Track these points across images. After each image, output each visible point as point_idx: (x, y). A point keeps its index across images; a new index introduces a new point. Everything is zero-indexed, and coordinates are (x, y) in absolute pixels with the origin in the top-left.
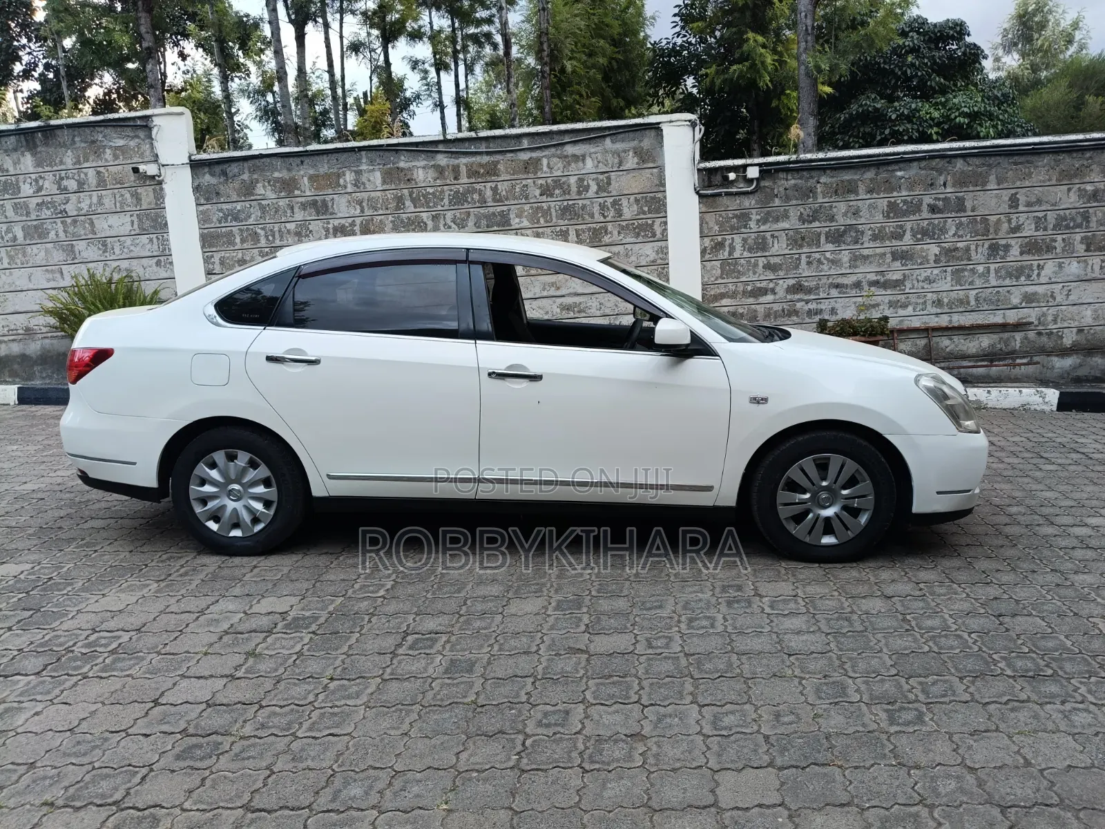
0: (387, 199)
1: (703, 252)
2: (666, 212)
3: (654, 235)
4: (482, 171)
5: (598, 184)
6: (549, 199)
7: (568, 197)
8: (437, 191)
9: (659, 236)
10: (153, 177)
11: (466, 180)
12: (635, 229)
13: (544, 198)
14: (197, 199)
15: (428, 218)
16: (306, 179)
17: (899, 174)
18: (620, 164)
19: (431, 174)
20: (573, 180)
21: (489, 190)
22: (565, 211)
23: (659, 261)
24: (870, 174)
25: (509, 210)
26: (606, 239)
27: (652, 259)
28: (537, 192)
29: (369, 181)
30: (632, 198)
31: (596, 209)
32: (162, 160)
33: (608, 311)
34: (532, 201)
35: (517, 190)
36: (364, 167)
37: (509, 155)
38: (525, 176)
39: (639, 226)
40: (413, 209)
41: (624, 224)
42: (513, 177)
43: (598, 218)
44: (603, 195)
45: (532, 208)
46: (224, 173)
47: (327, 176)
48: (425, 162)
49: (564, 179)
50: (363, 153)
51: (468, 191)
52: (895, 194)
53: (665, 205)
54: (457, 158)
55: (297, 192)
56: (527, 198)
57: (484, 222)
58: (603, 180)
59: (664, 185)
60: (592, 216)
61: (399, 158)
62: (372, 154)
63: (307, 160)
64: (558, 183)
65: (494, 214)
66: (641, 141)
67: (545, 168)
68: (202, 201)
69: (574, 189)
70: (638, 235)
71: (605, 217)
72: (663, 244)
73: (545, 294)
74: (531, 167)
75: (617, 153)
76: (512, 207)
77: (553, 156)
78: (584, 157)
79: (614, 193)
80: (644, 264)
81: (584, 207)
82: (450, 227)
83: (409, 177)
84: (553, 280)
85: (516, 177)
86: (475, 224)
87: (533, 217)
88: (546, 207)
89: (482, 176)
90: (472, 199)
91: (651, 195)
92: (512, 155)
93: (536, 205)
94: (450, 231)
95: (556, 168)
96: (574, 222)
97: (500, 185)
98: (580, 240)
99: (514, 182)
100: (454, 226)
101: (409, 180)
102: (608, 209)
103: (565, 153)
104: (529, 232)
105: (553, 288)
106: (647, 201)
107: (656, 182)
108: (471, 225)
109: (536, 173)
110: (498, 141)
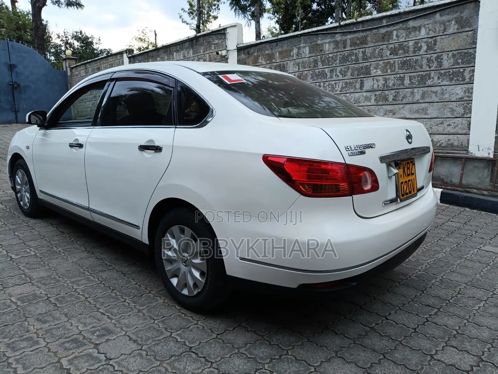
0: (311, 62)
2: (475, 63)
3: (464, 79)
4: (358, 42)
5: (427, 46)
6: (395, 57)
7: (407, 55)
8: (334, 55)
9: (467, 80)
10: (225, 56)
11: (349, 48)
12: (450, 75)
13: (392, 56)
15: (328, 71)
16: (277, 53)
18: (445, 30)
19: (332, 46)
20: (411, 43)
21: (361, 53)
22: (405, 64)
23: (466, 98)
25: (371, 65)
26: (429, 82)
27: (460, 97)
28: (389, 52)
29: (303, 52)
30: (451, 54)
31: (425, 62)
32: (228, 49)
34: (385, 58)
35: (377, 52)
36: (302, 45)
37: (374, 31)
38: (382, 43)
39: (454, 74)
40: (321, 67)
41: (443, 72)
42: (375, 44)
43: (425, 68)
44: (430, 52)
46: (248, 53)
47: (286, 51)
48: (330, 40)
50: (302, 37)
51: (350, 55)
53: (474, 58)
54: (346, 36)
55: (273, 60)
56: (382, 57)
57: (356, 73)
58: (431, 42)
59: (475, 43)
60: (421, 67)
61: (318, 39)
62: (306, 38)
63: (279, 44)
64: (401, 46)
65: (362, 67)
66: (461, 13)
67: (395, 37)
69: (411, 49)
70: (451, 80)
71: (430, 67)
72: (470, 86)
74: (386, 37)
75: (443, 23)
76: (373, 63)
77: (400, 29)
78: (420, 28)
79: (438, 51)
80: (454, 99)
81: (417, 60)
82: (338, 76)
83: (321, 49)
84: (392, 109)
85: (377, 44)
86: (351, 74)
87: (384, 70)
88: (392, 62)
89: (358, 45)
90: (351, 59)
91: (465, 51)
92: (376, 30)
93: (386, 61)
94: (338, 78)
95: (401, 36)
96: (410, 71)
97: (367, 50)
98: (412, 83)
99: (375, 47)
100: (340, 76)
101: (321, 50)
102: (433, 62)
103: (408, 26)
104: (381, 78)
105: (391, 114)
106: (461, 55)
107: (470, 41)
108: (349, 75)
109: (389, 41)
110: (369, 23)
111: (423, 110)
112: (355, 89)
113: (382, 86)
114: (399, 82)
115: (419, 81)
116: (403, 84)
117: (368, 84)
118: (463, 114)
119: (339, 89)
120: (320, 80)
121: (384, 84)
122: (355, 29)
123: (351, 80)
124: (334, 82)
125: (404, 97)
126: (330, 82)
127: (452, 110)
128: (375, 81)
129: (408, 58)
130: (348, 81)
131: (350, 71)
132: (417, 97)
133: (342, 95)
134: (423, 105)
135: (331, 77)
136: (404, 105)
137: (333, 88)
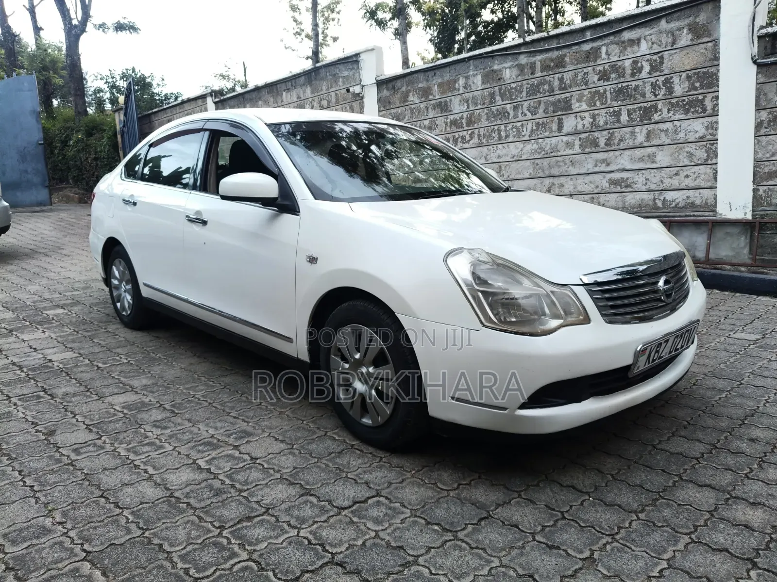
0: (484, 96)
1: (759, 126)
2: (718, 86)
3: (704, 110)
4: (552, 64)
5: (651, 65)
6: (606, 83)
7: (622, 80)
9: (709, 111)
10: (358, 94)
11: (539, 74)
12: (685, 105)
13: (601, 83)
14: (379, 107)
15: (511, 108)
16: (436, 86)
18: (674, 43)
19: (515, 71)
20: (628, 63)
21: (556, 80)
22: (621, 93)
23: (709, 137)
25: (571, 96)
26: (656, 117)
27: (701, 135)
28: (596, 78)
29: (474, 83)
30: (684, 75)
31: (648, 88)
32: (363, 83)
33: (653, 187)
34: (591, 86)
35: (579, 78)
36: (471, 73)
37: (574, 48)
38: (587, 65)
39: (690, 103)
40: (500, 102)
41: (674, 101)
42: (576, 67)
43: (649, 96)
44: (655, 74)
46: (393, 88)
47: (449, 82)
48: (511, 63)
49: (620, 63)
50: (471, 62)
51: (541, 84)
53: (718, 80)
54: (534, 56)
55: (431, 97)
56: (586, 85)
57: (551, 109)
58: (656, 60)
59: (717, 58)
60: (643, 95)
61: (494, 63)
62: (477, 62)
63: (438, 72)
64: (614, 68)
65: (559, 101)
66: (696, 17)
67: (604, 56)
68: (382, 109)
69: (628, 72)
70: (687, 112)
71: (656, 96)
72: (713, 119)
73: (597, 169)
74: (594, 54)
75: (671, 33)
76: (574, 93)
77: (612, 43)
78: (639, 40)
79: (666, 72)
80: (692, 139)
81: (637, 87)
82: (525, 115)
83: (499, 76)
84: (604, 157)
86: (544, 111)
87: (591, 102)
88: (602, 91)
89: (553, 68)
90: (544, 89)
91: (704, 70)
92: (576, 47)
93: (594, 90)
94: (525, 118)
95: (613, 54)
96: (628, 102)
97: (566, 76)
98: (631, 119)
99: (576, 71)
100: (529, 114)
101: (499, 79)
102: (660, 88)
103: (622, 39)
104: (586, 114)
105: (604, 165)
106: (698, 77)
107: (710, 56)
108: (541, 112)
109: (595, 61)
110: (567, 37)
111: (649, 156)
112: (551, 131)
113: (589, 125)
114: (613, 119)
115: (641, 116)
116: (619, 121)
117: (569, 123)
118: (707, 160)
119: (528, 133)
120: (499, 122)
121: (592, 123)
122: (547, 47)
123: (545, 120)
124: (520, 123)
125: (621, 140)
126: (515, 124)
127: (691, 155)
128: (579, 120)
129: (624, 85)
130: (540, 121)
131: (542, 106)
132: (641, 138)
133: (533, 141)
134: (649, 150)
135: (515, 116)
136: (622, 151)
137: (519, 132)
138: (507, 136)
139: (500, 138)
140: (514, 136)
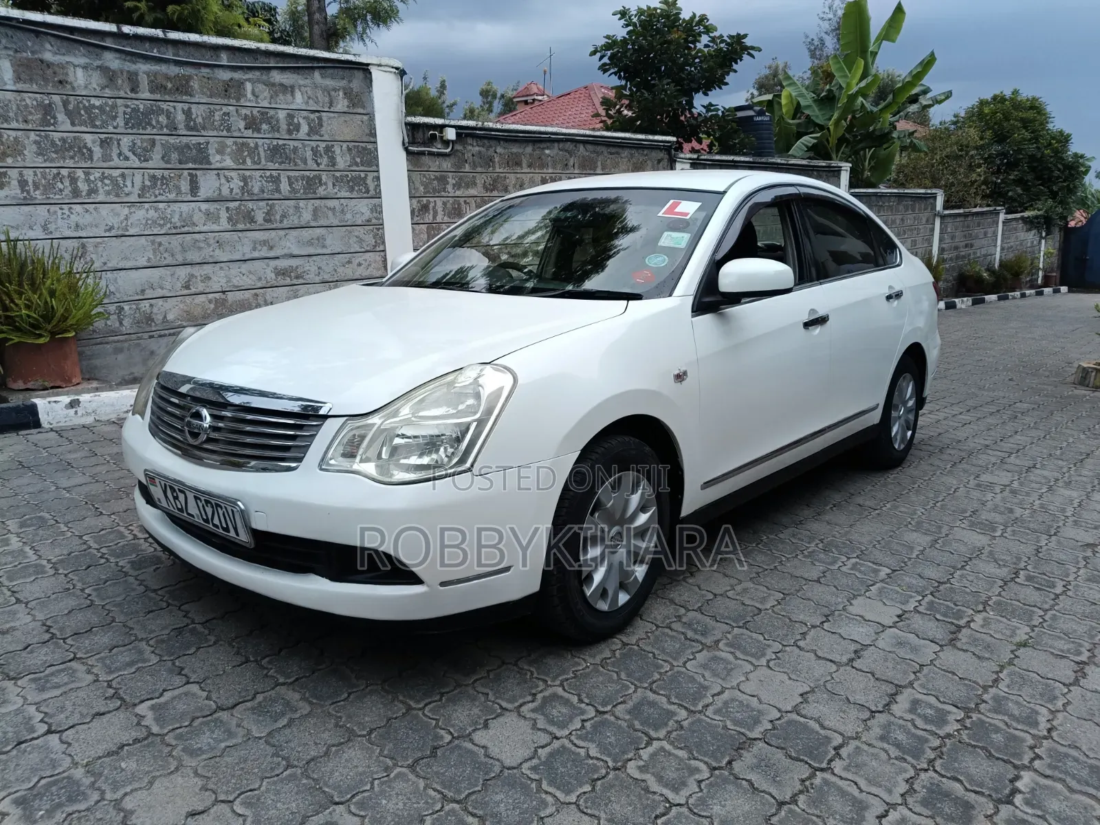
0: (26, 106)
1: (412, 212)
2: (378, 166)
3: (368, 191)
4: (170, 85)
5: (309, 125)
6: (256, 135)
7: (277, 135)
8: (106, 104)
9: (372, 193)
11: (147, 95)
12: (349, 181)
13: (249, 133)
15: (94, 142)
17: (547, 152)
18: (331, 105)
19: (96, 80)
20: (282, 115)
21: (180, 112)
22: (275, 152)
23: (374, 221)
24: (529, 149)
25: (207, 143)
26: (321, 191)
27: (367, 218)
28: (242, 124)
30: (345, 145)
31: (309, 154)
33: (327, 277)
34: (235, 134)
35: (217, 118)
37: (205, 71)
38: (226, 102)
39: (353, 179)
40: (68, 127)
41: (338, 174)
42: (210, 100)
43: (311, 165)
44: (314, 138)
45: (235, 143)
48: (87, 61)
49: (272, 112)
51: (148, 113)
52: (545, 171)
53: (376, 158)
54: (135, 63)
56: (229, 130)
57: (175, 156)
58: (313, 120)
59: (375, 136)
60: (305, 162)
64: (265, 116)
65: (187, 146)
66: (350, 81)
67: (249, 95)
69: (284, 126)
70: (352, 190)
71: (318, 165)
72: (377, 201)
73: (256, 254)
74: (231, 90)
75: (327, 91)
76: (212, 140)
77: (258, 81)
78: (292, 88)
79: (326, 137)
80: (359, 222)
81: (295, 149)
82: (127, 159)
83: (61, 77)
84: (265, 238)
85: (214, 100)
86: (163, 158)
87: (238, 155)
88: (252, 145)
89: (170, 92)
90: (158, 122)
92: (208, 70)
93: (240, 140)
94: (127, 164)
95: (262, 97)
96: (286, 166)
97: (193, 109)
98: (293, 190)
99: (212, 107)
100: (133, 157)
101: (61, 82)
102: (321, 155)
103: (272, 80)
104: (233, 174)
105: (265, 248)
106: (358, 151)
107: (367, 131)
108: (156, 159)
109: (238, 100)
110: (191, 49)
111: (318, 239)
112: (179, 193)
113: (238, 191)
114: (271, 186)
115: (305, 189)
116: (278, 190)
117: (209, 184)
118: (375, 246)
119: (136, 191)
120: (70, 163)
121: (243, 187)
122: (155, 53)
123: (166, 173)
124: (118, 172)
125: (284, 216)
126: (106, 171)
127: (361, 241)
128: (223, 180)
129: (281, 142)
130: (158, 173)
132: (307, 216)
133: (147, 205)
134: (318, 231)
135: (106, 158)
136: (287, 231)
137: (117, 188)
138: (92, 191)
139: (76, 192)
140: (108, 193)
